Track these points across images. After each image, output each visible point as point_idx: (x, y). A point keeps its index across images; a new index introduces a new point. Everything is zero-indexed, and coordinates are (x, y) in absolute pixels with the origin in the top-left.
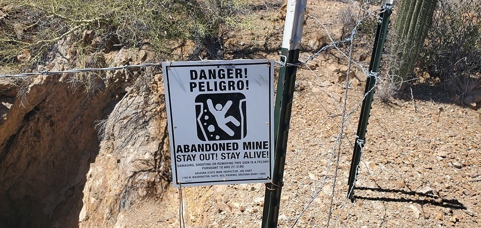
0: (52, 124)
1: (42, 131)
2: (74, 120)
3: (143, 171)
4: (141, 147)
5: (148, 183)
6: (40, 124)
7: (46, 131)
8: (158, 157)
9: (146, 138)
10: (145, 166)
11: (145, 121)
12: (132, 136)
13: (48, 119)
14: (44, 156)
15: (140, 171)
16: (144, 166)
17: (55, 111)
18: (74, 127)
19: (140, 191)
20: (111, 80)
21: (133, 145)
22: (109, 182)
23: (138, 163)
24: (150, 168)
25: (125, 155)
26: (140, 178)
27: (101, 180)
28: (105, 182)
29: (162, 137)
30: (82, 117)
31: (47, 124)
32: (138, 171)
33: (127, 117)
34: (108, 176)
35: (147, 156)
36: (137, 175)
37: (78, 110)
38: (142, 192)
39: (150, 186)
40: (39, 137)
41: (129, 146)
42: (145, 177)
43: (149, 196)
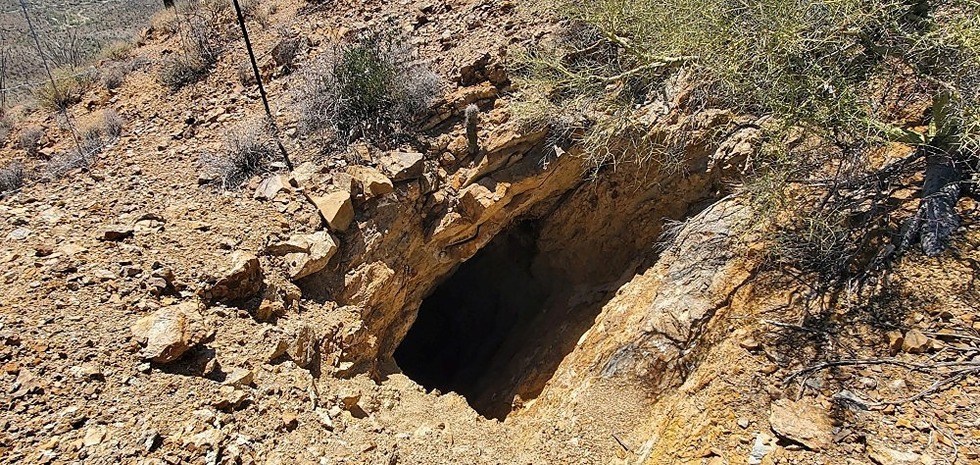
0: (615, 195)
1: (600, 200)
2: (644, 202)
3: (667, 337)
4: (687, 296)
5: (659, 360)
6: (601, 189)
7: (606, 202)
8: (695, 330)
9: (704, 286)
10: (675, 330)
11: (724, 256)
12: (693, 268)
13: (612, 186)
14: (594, 233)
15: (662, 333)
16: (672, 330)
17: (623, 179)
18: (640, 212)
19: (640, 364)
20: (720, 163)
21: (685, 284)
22: (631, 317)
23: (668, 318)
24: (678, 338)
25: (666, 292)
26: (655, 343)
27: (625, 308)
28: (628, 313)
29: (718, 302)
30: (656, 201)
31: (609, 193)
32: (660, 330)
33: (711, 233)
34: (637, 308)
35: (683, 318)
36: (655, 336)
37: (655, 189)
38: (641, 368)
39: (659, 366)
40: (594, 205)
41: (679, 283)
42: (663, 347)
43: (645, 382)
